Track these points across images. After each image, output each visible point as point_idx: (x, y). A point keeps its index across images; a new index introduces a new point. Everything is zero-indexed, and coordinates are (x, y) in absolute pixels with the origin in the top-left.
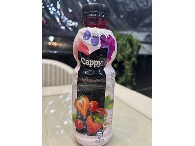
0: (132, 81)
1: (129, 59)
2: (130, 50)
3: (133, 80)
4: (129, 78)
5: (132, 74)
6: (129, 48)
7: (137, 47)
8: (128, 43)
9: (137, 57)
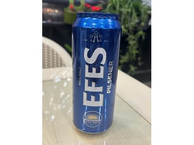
0: (138, 60)
1: (135, 32)
2: (137, 21)
4: (134, 57)
5: (137, 52)
6: (135, 18)
7: (146, 17)
8: (134, 11)
9: (146, 29)
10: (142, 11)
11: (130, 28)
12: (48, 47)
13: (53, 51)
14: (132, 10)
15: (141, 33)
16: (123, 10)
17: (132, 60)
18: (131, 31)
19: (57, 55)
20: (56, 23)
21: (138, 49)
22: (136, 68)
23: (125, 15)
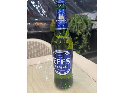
3: (89, 46)
4: (86, 45)
5: (87, 43)
6: (85, 26)
7: (90, 25)
8: (84, 22)
9: (91, 31)
10: (88, 22)
11: (83, 31)
12: (44, 45)
13: (46, 46)
14: (83, 22)
15: (88, 33)
16: (78, 22)
17: (85, 47)
18: (83, 33)
19: (48, 48)
20: (46, 31)
21: (87, 41)
22: (87, 51)
23: (80, 25)
